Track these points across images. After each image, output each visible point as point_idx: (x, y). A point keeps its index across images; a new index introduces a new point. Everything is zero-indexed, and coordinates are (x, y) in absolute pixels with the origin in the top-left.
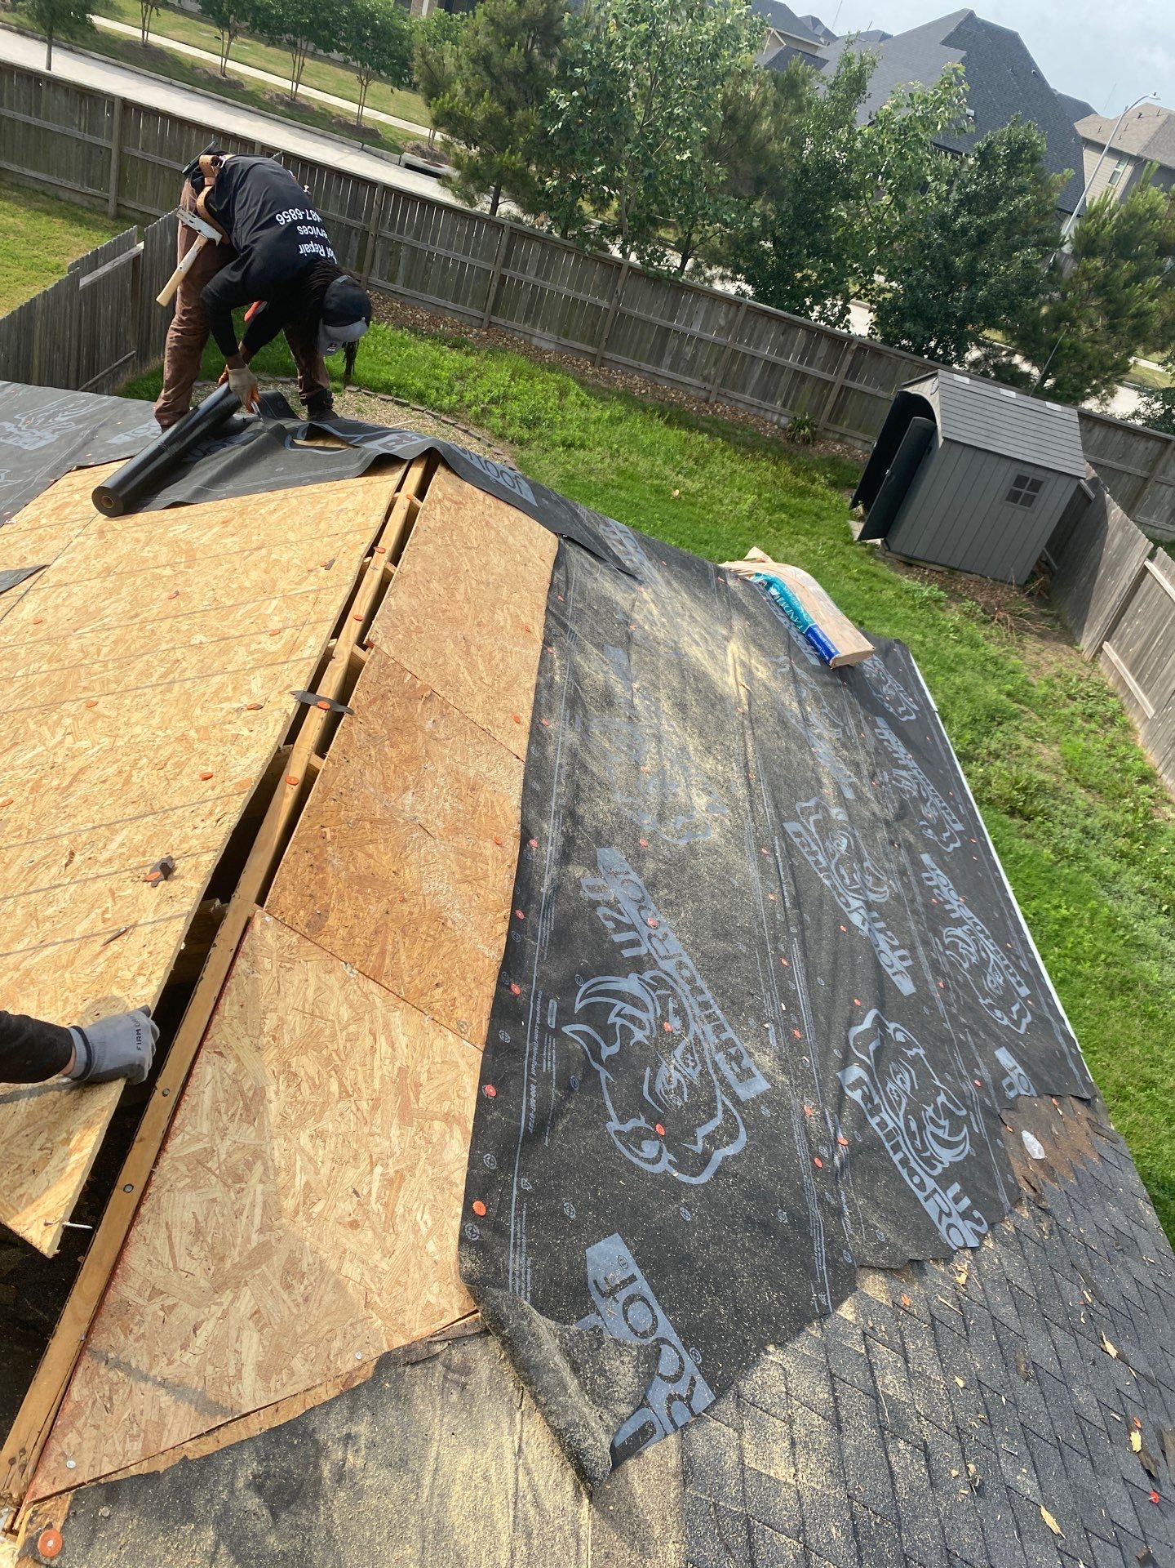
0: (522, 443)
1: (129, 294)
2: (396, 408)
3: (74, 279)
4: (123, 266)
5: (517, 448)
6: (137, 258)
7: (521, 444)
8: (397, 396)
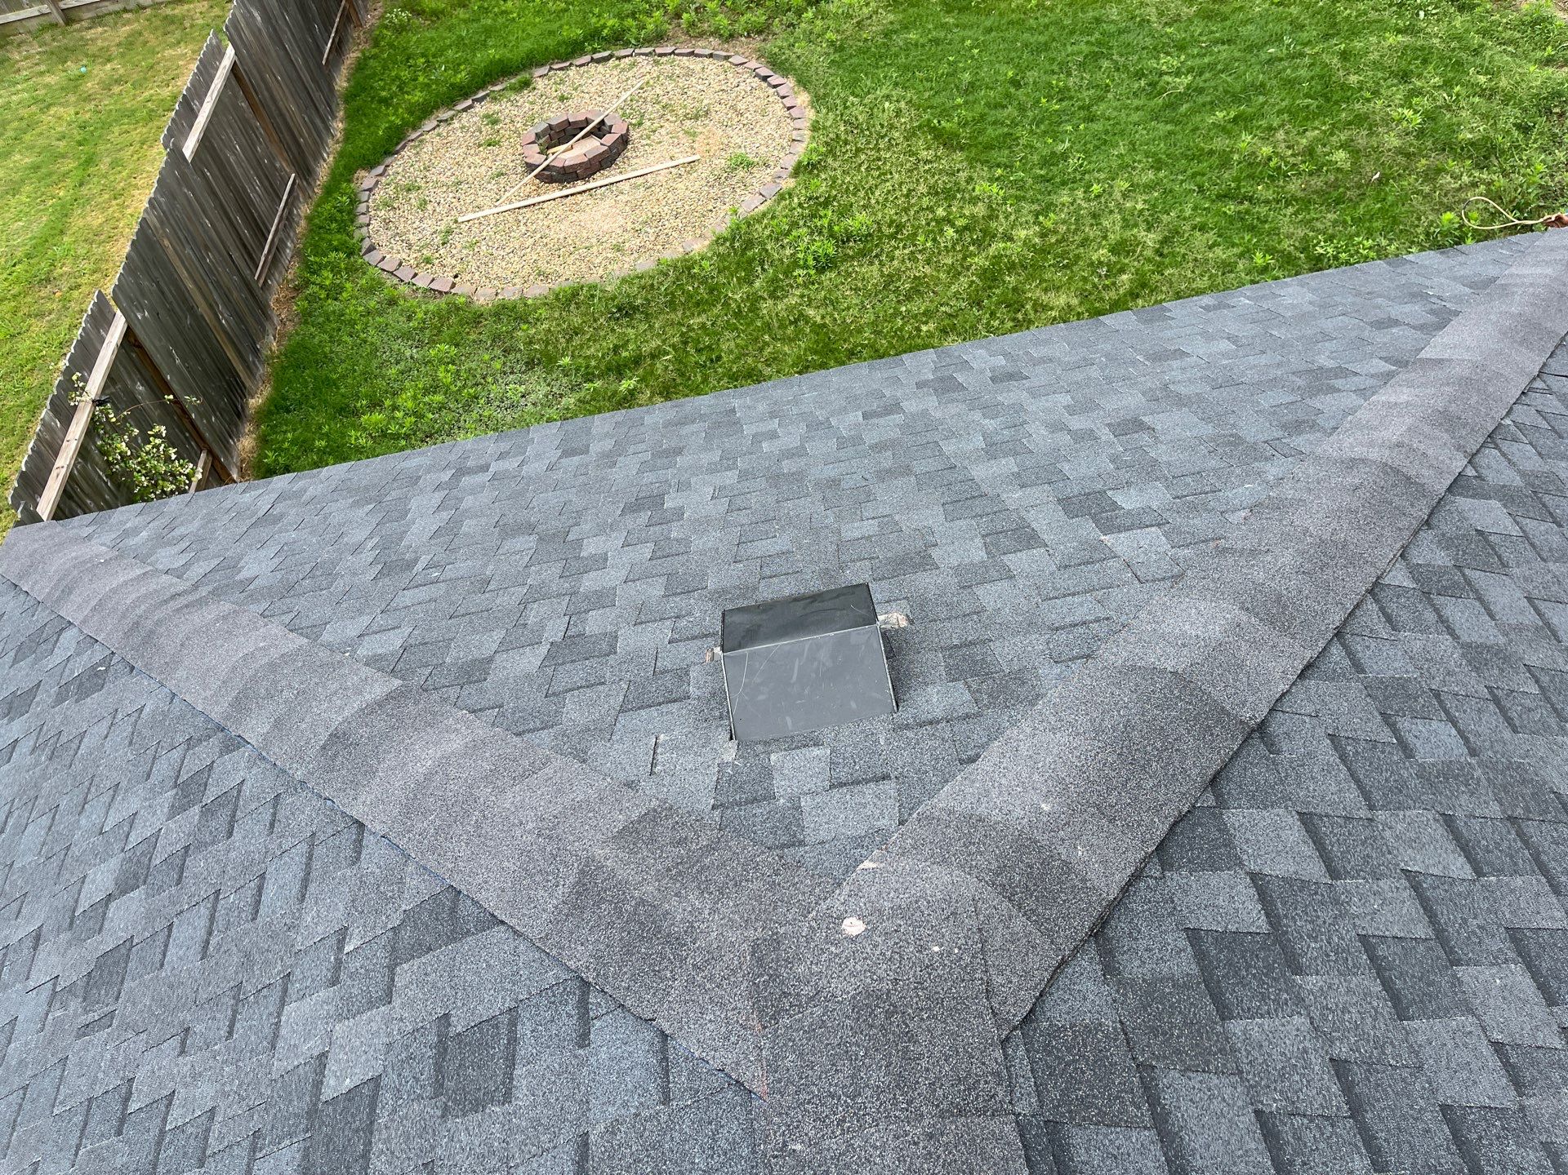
0: (761, 30)
1: (249, 114)
2: (600, 67)
3: (176, 154)
4: (227, 85)
5: (757, 42)
6: (234, 69)
7: (760, 32)
8: (595, 51)
